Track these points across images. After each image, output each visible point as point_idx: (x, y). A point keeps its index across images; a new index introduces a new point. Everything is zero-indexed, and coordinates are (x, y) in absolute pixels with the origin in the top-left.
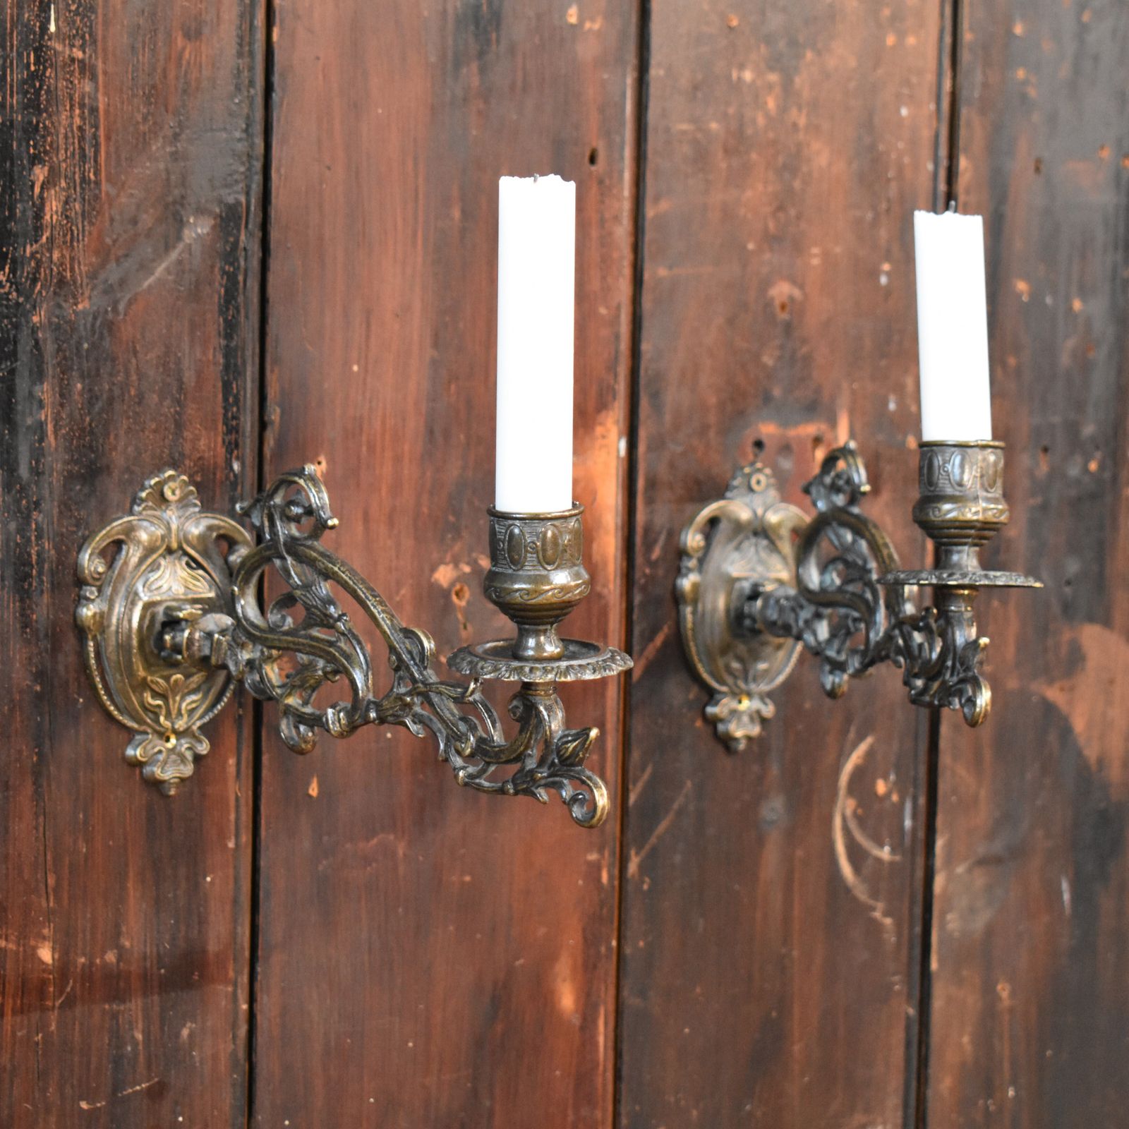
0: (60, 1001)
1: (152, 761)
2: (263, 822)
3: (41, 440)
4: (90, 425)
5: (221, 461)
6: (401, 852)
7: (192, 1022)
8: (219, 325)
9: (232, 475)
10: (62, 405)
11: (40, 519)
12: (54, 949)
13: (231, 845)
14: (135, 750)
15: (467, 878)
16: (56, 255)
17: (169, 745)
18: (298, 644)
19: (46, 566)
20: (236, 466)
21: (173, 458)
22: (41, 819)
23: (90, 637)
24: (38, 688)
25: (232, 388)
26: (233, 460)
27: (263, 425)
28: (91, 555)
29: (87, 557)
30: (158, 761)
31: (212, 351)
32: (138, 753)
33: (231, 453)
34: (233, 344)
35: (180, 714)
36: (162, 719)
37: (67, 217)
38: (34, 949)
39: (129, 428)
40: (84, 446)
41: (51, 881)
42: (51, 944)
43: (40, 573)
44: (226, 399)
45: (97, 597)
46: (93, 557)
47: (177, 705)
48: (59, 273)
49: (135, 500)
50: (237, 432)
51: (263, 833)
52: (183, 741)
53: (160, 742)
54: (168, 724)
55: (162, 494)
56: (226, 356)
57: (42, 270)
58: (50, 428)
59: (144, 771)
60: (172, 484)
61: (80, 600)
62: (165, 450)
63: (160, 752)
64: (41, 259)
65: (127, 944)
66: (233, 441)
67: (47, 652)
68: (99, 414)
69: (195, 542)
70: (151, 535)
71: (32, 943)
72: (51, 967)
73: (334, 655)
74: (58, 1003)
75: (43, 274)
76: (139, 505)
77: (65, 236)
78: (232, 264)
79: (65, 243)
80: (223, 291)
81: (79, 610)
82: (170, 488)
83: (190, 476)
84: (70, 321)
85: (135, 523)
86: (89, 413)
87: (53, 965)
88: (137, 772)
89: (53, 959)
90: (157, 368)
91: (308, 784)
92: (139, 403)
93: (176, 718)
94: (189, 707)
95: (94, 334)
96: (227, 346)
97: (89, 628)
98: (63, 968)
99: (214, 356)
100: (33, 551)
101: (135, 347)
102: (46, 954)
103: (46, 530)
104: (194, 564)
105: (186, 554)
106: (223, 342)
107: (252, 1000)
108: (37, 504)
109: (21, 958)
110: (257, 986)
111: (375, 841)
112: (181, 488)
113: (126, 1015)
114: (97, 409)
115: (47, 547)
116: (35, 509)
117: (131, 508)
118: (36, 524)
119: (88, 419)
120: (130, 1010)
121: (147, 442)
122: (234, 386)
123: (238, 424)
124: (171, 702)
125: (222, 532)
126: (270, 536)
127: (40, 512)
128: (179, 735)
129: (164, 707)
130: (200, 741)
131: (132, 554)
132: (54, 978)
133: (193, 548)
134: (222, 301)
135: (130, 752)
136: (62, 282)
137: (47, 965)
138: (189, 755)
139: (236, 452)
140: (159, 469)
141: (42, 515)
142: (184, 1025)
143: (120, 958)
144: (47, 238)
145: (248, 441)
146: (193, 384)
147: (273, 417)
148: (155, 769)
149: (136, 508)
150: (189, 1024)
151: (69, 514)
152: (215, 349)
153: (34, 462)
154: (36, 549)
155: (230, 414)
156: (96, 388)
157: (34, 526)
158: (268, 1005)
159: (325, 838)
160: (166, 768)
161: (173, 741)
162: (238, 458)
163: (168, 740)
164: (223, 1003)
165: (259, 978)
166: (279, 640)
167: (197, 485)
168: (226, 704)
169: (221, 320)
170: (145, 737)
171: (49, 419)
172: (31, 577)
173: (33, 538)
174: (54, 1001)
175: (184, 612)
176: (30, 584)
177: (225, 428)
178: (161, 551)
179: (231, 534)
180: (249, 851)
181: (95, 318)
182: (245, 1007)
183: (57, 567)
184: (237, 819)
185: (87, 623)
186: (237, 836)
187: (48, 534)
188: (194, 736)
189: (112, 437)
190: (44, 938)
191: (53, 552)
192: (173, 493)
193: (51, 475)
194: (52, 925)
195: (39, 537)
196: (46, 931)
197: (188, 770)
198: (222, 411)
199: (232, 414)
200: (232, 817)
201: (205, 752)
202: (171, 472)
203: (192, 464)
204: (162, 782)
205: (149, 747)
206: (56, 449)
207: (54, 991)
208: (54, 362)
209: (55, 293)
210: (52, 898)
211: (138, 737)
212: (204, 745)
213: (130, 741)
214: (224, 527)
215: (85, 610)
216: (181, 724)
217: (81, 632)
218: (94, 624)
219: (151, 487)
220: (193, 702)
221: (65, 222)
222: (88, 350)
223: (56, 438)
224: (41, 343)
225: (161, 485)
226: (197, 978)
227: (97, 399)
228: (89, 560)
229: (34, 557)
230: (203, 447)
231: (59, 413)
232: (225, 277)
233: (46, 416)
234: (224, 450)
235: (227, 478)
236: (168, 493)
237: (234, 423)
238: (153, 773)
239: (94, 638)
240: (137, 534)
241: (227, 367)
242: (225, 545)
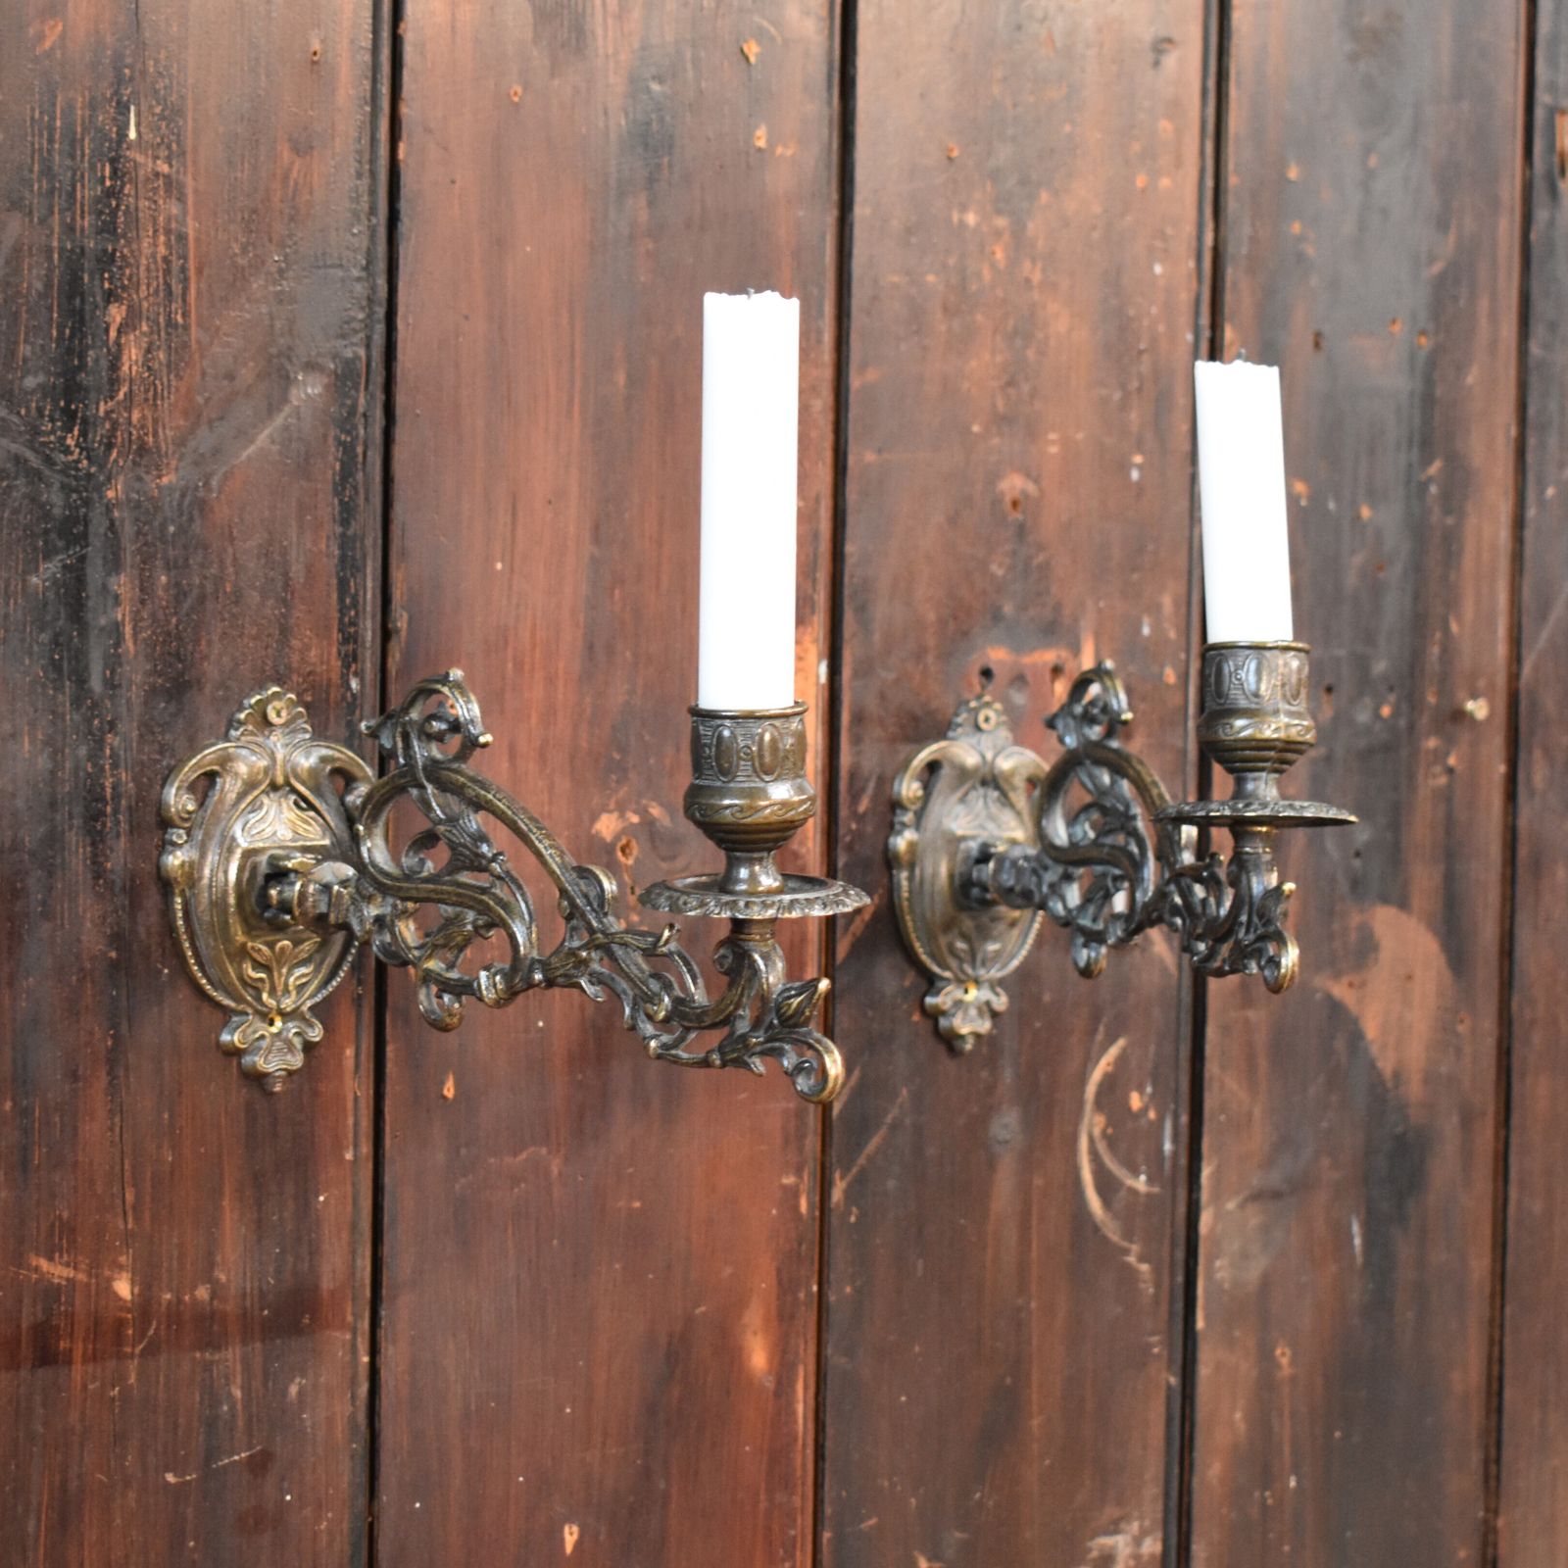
0: (141, 1347)
1: (252, 1049)
2: (388, 1129)
3: (117, 645)
4: (177, 626)
5: (335, 677)
6: (555, 1170)
7: (302, 1377)
8: (334, 509)
9: (349, 694)
10: (143, 602)
11: (116, 743)
12: (133, 1283)
13: (349, 1156)
14: (233, 1035)
15: (637, 1204)
16: (136, 416)
17: (274, 1030)
18: (441, 893)
19: (123, 802)
20: (354, 684)
21: (277, 672)
22: (117, 1120)
23: (177, 891)
24: (113, 954)
25: (349, 587)
26: (351, 676)
27: (386, 634)
28: (179, 789)
29: (173, 791)
30: (260, 1049)
31: (324, 540)
32: (236, 1038)
33: (349, 667)
34: (350, 532)
35: (286, 991)
36: (265, 996)
37: (149, 369)
38: (109, 1280)
39: (225, 633)
40: (169, 654)
41: (130, 1197)
42: (130, 1275)
43: (116, 811)
44: (341, 600)
45: (186, 842)
46: (181, 792)
47: (283, 979)
48: (139, 438)
49: (232, 723)
50: (356, 642)
51: (388, 1142)
52: (290, 1025)
53: (266, 1026)
54: (272, 1003)
55: (265, 716)
56: (342, 547)
57: (119, 433)
58: (128, 630)
59: (243, 1061)
60: (277, 704)
61: (166, 846)
62: (269, 662)
63: (262, 1037)
64: (118, 419)
65: (223, 1278)
66: (351, 652)
67: (124, 910)
68: (188, 615)
69: (305, 776)
70: (251, 766)
71: (107, 1273)
72: (129, 1305)
73: (488, 905)
74: (138, 1350)
75: (119, 440)
76: (237, 729)
77: (147, 391)
78: (348, 433)
79: (146, 400)
80: (338, 466)
81: (164, 857)
82: (274, 708)
83: (298, 695)
84: (153, 497)
85: (231, 750)
86: (176, 613)
87: (132, 1301)
88: (235, 1063)
89: (132, 1293)
90: (259, 559)
91: (442, 1083)
92: (236, 603)
93: (283, 995)
94: (298, 983)
95: (181, 514)
96: (343, 535)
97: (176, 879)
98: (144, 1306)
99: (328, 547)
100: (107, 784)
101: (231, 533)
102: (123, 1288)
103: (123, 757)
104: (304, 804)
105: (294, 790)
106: (339, 530)
107: (374, 1351)
108: (112, 725)
109: (93, 1292)
110: (382, 1333)
111: (523, 1156)
112: (288, 708)
113: (221, 1367)
114: (186, 606)
115: (124, 778)
116: (110, 732)
117: (227, 732)
118: (111, 749)
119: (174, 620)
120: (227, 1361)
121: (246, 650)
122: (352, 584)
123: (356, 632)
124: (276, 974)
125: (337, 765)
126: (405, 759)
127: (116, 734)
128: (285, 1016)
129: (267, 981)
130: (311, 1026)
131: (229, 787)
132: (134, 1318)
133: (303, 783)
134: (337, 478)
135: (225, 1037)
136: (143, 449)
137: (125, 1301)
138: (297, 1042)
139: (353, 667)
140: (261, 686)
141: (118, 739)
142: (292, 1380)
143: (213, 1295)
144: (125, 394)
145: (368, 653)
146: (302, 580)
147: (399, 624)
148: (257, 1059)
149: (233, 733)
150: (298, 1380)
151: (151, 738)
152: (328, 538)
153: (108, 672)
154: (111, 780)
155: (346, 620)
156: (184, 582)
157: (108, 752)
158: (394, 1357)
159: (463, 1151)
160: (270, 1058)
161: (278, 1023)
162: (356, 674)
163: (272, 1023)
164: (340, 1354)
165: (383, 1323)
166: (417, 889)
167: (307, 706)
168: (344, 979)
169: (336, 501)
170: (244, 1018)
171: (127, 619)
172: (106, 816)
173: (107, 767)
174: (134, 1347)
175: (293, 861)
176: (104, 825)
177: (340, 635)
178: (263, 787)
179: (347, 767)
180: (370, 1165)
181: (183, 496)
182: (366, 1359)
183: (137, 803)
184: (356, 1124)
185: (173, 875)
186: (356, 1146)
187: (126, 763)
188: (303, 1019)
189: (203, 642)
190: (121, 1267)
191: (131, 785)
192: (279, 715)
193: (129, 689)
194: (131, 1251)
195: (115, 766)
196: (123, 1259)
197: (297, 1061)
198: (337, 615)
199: (350, 618)
200: (350, 1121)
201: (317, 1039)
202: (276, 689)
203: (301, 680)
204: (264, 1076)
205: (250, 1030)
206: (136, 656)
207: (133, 1335)
208: (133, 548)
209: (134, 462)
210: (130, 1220)
211: (235, 1019)
212: (317, 1031)
213: (225, 1023)
214: (339, 759)
215: (171, 858)
216: (288, 1003)
217: (165, 884)
218: (182, 875)
219: (251, 707)
220: (303, 976)
221: (146, 374)
222: (174, 535)
223: (135, 643)
224: (117, 523)
225: (262, 705)
226: (307, 1321)
227: (185, 595)
228: (176, 795)
229: (109, 791)
230: (313, 660)
231: (138, 611)
232: (341, 449)
233: (124, 615)
234: (339, 663)
235: (344, 698)
236: (272, 716)
237: (352, 630)
238: (254, 1063)
239: (183, 892)
240: (235, 765)
241: (343, 559)
242: (341, 782)
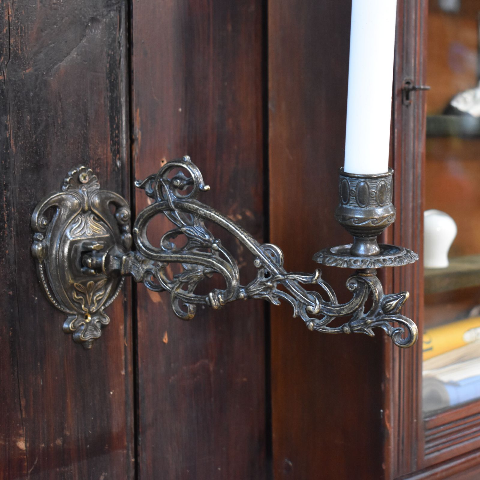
0: (31, 470)
1: (76, 329)
2: (139, 359)
3: (7, 149)
4: (36, 140)
5: (110, 161)
6: (211, 368)
7: (105, 472)
8: (107, 85)
9: (116, 168)
10: (19, 128)
11: (8, 195)
12: (26, 442)
13: (123, 373)
14: (69, 325)
15: (245, 379)
16: (12, 41)
17: (87, 321)
18: (185, 258)
19: (13, 222)
20: (118, 164)
21: (83, 159)
22: (16, 368)
23: (40, 262)
24: (11, 293)
25: (115, 120)
26: (117, 160)
27: (131, 140)
28: (39, 215)
29: (37, 216)
30: (82, 330)
31: (103, 99)
32: (70, 326)
33: (116, 156)
34: (115, 95)
35: (93, 303)
36: (83, 306)
37: (18, 19)
38: (15, 442)
39: (58, 142)
40: (32, 152)
41: (23, 403)
42: (24, 439)
43: (9, 226)
44: (112, 126)
45: (44, 239)
46: (41, 216)
47: (91, 298)
48: (14, 51)
49: (63, 183)
50: (119, 145)
51: (140, 365)
52: (95, 318)
53: (84, 319)
54: (86, 309)
55: (79, 179)
56: (111, 102)
57: (4, 49)
58: (12, 141)
59: (74, 336)
60: (84, 174)
61: (33, 241)
62: (79, 154)
63: (83, 325)
64: (4, 42)
65: (68, 433)
66: (116, 149)
67: (15, 272)
68: (40, 134)
69: (97, 206)
70: (73, 204)
71: (14, 439)
72: (25, 452)
73: (213, 263)
74: (30, 472)
75: (5, 52)
76: (66, 186)
77: (18, 29)
78: (113, 50)
79: (17, 33)
80: (108, 65)
81: (34, 247)
82: (82, 176)
83: (93, 169)
84: (22, 79)
85: (64, 196)
86: (35, 133)
87: (26, 450)
88: (70, 337)
89: (26, 447)
90: (73, 108)
91: (162, 336)
92: (63, 128)
93: (91, 305)
94: (98, 299)
95: (36, 88)
96: (112, 96)
97: (39, 256)
98: (32, 451)
99: (104, 102)
100: (5, 214)
101: (60, 96)
102: (22, 445)
103: (12, 201)
104: (98, 219)
105: (93, 213)
106: (110, 94)
107: (136, 456)
108: (6, 186)
109: (7, 449)
110: (139, 448)
111: (198, 364)
112: (89, 175)
113: (68, 473)
114: (39, 130)
115: (13, 211)
116: (5, 190)
117: (61, 187)
118: (6, 198)
119: (34, 137)
120: (71, 470)
121: (69, 150)
122: (116, 119)
123: (119, 140)
124: (87, 296)
125: (112, 200)
127: (8, 191)
128: (93, 314)
129: (84, 299)
130: (105, 318)
131: (64, 213)
132: (27, 458)
133: (97, 209)
134: (108, 71)
135: (65, 326)
136: (16, 56)
137: (23, 450)
138: (98, 325)
139: (118, 155)
140: (76, 165)
141: (9, 192)
142: (101, 475)
143: (64, 442)
144: (6, 30)
145: (124, 149)
146: (93, 117)
147: (138, 136)
148: (80, 335)
149: (64, 188)
150: (104, 474)
151: (25, 191)
152: (105, 98)
153: (3, 162)
154: (7, 212)
155: (114, 135)
156: (38, 119)
157: (5, 199)
158: (145, 457)
159: (172, 365)
160: (86, 333)
161: (89, 318)
162: (119, 159)
163: (86, 318)
164: (122, 460)
165: (140, 443)
166: (171, 257)
167: (97, 174)
168: (118, 296)
169: (108, 81)
170: (74, 317)
171: (12, 136)
172: (5, 229)
173: (5, 206)
174: (28, 471)
175: (95, 246)
176: (4, 233)
177: (112, 142)
178: (78, 212)
179: (117, 201)
180: (132, 376)
181: (37, 79)
182: (133, 460)
183: (20, 223)
184: (126, 359)
185: (38, 254)
186: (126, 368)
187: (13, 204)
188: (101, 315)
189: (49, 147)
190: (20, 436)
191: (16, 214)
192: (85, 179)
193: (14, 169)
194: (24, 427)
195: (8, 205)
196: (21, 432)
197: (98, 334)
198: (109, 133)
199: (116, 134)
200: (123, 357)
201: (107, 323)
202: (83, 167)
203: (94, 162)
204: (85, 341)
205: (77, 322)
206: (17, 153)
207: (27, 465)
208: (13, 103)
209: (12, 63)
210: (24, 412)
211: (69, 317)
212: (107, 319)
213: (65, 320)
214: (113, 198)
215: (37, 247)
216: (94, 309)
217: (34, 259)
218: (42, 254)
219: (72, 175)
220: (100, 296)
221: (17, 21)
222: (33, 96)
223: (16, 148)
224: (5, 91)
225: (77, 174)
226: (107, 448)
227: (39, 125)
228: (38, 218)
229: (6, 217)
230: (100, 153)
231: (17, 132)
232: (109, 57)
233: (10, 135)
234: (112, 154)
235: (114, 170)
236: (82, 179)
237: (117, 139)
238: (79, 337)
239: (43, 263)
240: (66, 202)
241: (112, 108)
242: (114, 208)
